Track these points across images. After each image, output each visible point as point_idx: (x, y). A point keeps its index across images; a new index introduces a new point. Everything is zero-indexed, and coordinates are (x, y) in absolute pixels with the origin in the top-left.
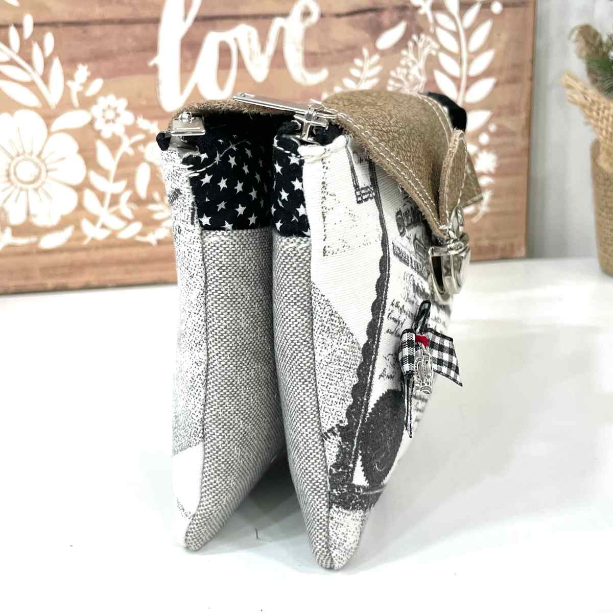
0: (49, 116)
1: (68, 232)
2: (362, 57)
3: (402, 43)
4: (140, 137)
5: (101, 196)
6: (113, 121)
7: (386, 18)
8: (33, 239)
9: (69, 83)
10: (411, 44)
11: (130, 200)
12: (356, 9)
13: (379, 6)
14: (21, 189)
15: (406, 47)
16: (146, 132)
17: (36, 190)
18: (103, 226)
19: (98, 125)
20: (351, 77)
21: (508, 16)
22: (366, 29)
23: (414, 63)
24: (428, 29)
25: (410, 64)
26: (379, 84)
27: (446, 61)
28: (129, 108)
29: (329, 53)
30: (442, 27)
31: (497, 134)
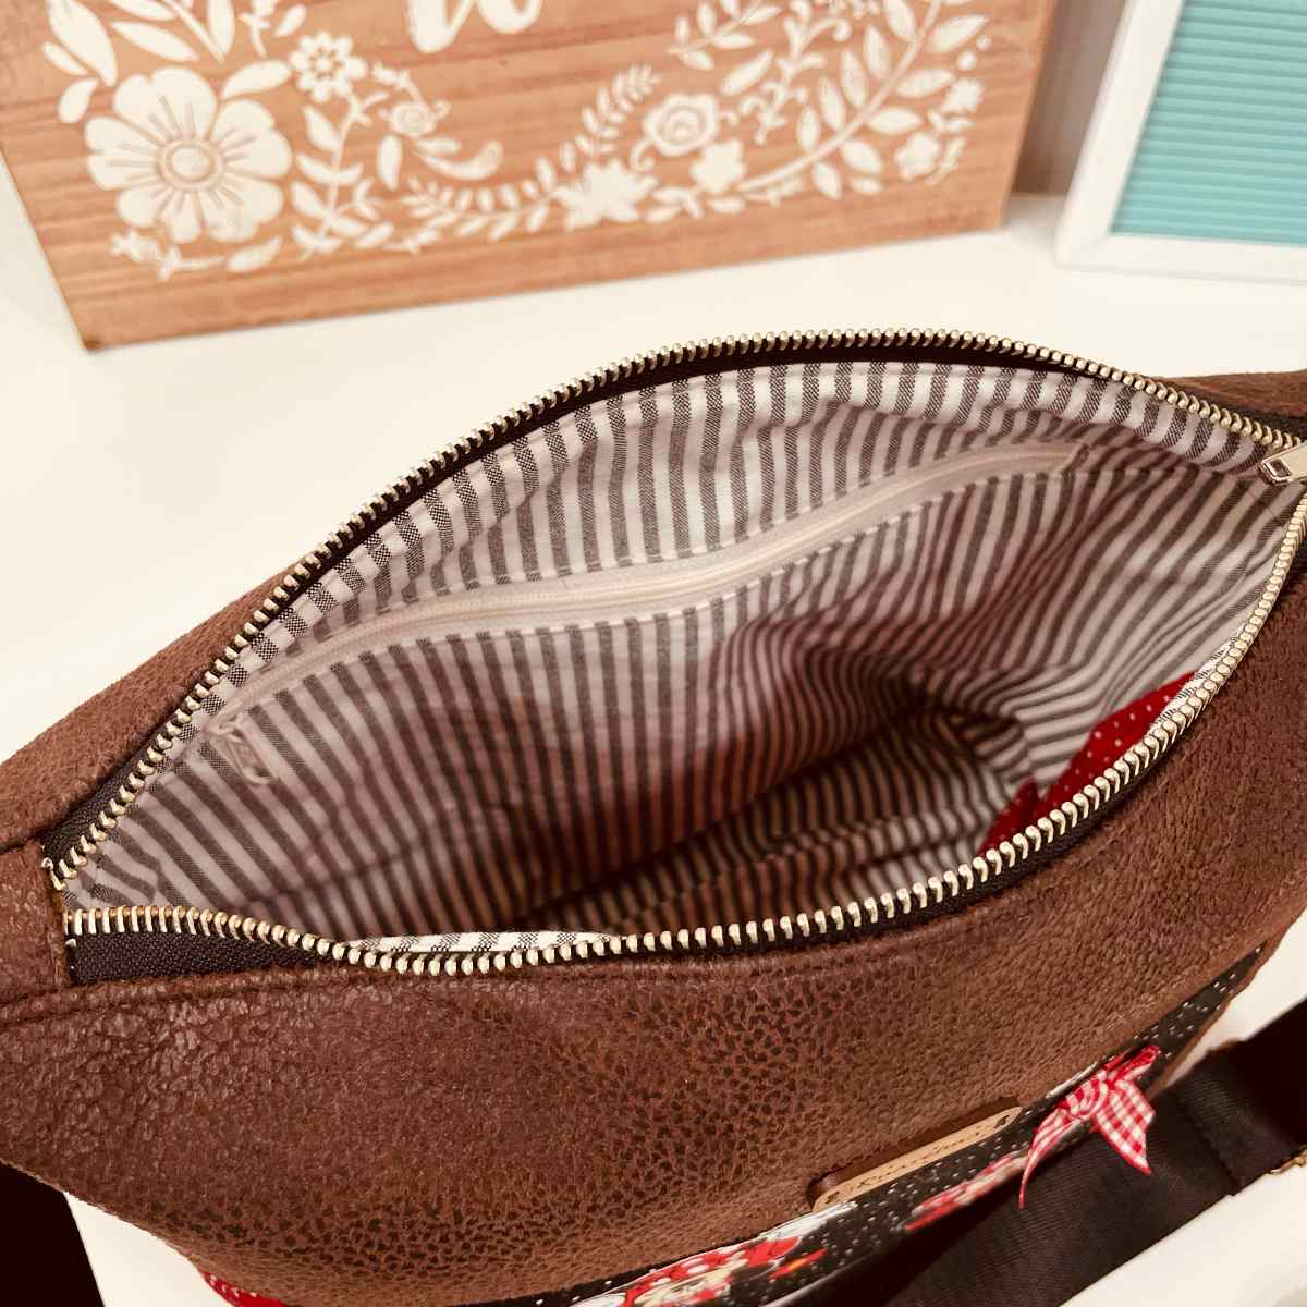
0: (215, 75)
1: (273, 246)
4: (380, 96)
5: (320, 191)
6: (331, 74)
8: (216, 260)
9: (245, 17)
11: (371, 193)
14: (185, 191)
16: (389, 88)
17: (210, 190)
18: (331, 234)
19: (306, 82)
28: (356, 51)
31: (990, 52)
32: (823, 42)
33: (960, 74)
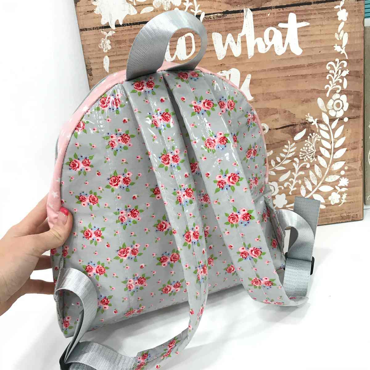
2: (288, 145)
3: (305, 137)
7: (297, 128)
10: (309, 137)
12: (285, 126)
13: (294, 123)
15: (307, 139)
20: (283, 153)
21: (351, 122)
22: (288, 133)
23: (310, 145)
24: (317, 130)
25: (309, 145)
26: (294, 154)
27: (324, 143)
29: (273, 144)
30: (322, 129)
31: (348, 170)
32: (303, 168)
33: (342, 176)
